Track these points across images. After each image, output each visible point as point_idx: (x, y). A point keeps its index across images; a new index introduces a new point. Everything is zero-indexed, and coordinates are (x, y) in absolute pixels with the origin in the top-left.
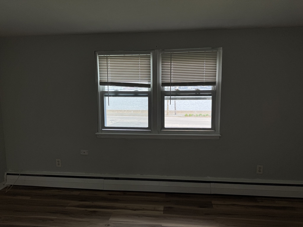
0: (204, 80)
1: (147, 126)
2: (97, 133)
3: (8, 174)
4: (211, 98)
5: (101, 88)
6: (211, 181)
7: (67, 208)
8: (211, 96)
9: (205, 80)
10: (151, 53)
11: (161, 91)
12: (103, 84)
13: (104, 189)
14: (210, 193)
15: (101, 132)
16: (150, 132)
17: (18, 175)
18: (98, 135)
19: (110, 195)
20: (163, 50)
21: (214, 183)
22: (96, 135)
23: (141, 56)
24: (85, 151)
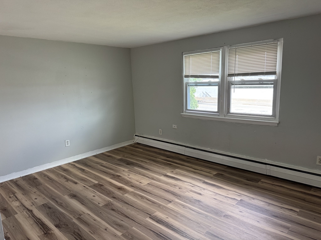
0: (264, 70)
1: (216, 110)
2: (182, 114)
3: (136, 135)
4: (273, 87)
5: (185, 80)
6: (267, 163)
7: (157, 159)
8: (273, 85)
9: (266, 70)
10: (221, 49)
11: (228, 81)
12: (187, 76)
13: (185, 154)
14: (266, 174)
15: (185, 113)
16: (219, 115)
17: (139, 136)
18: (183, 115)
19: (187, 158)
20: (231, 46)
21: (269, 166)
22: (181, 115)
23: (212, 53)
24: (175, 126)
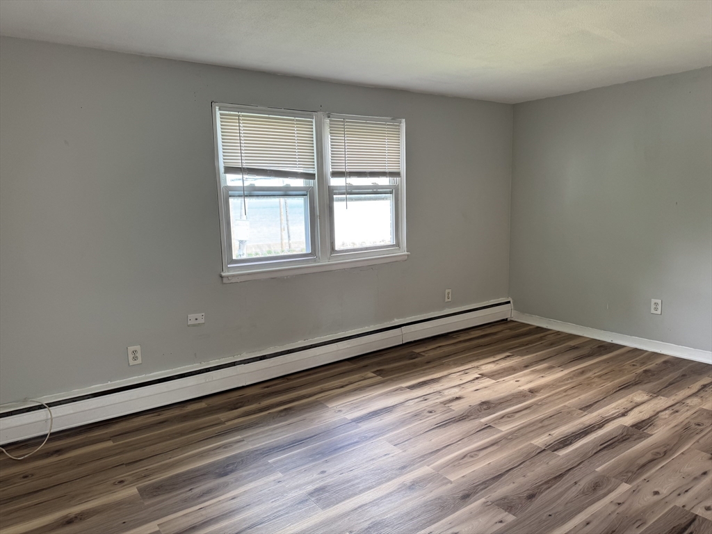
1: (308, 251)
8: (392, 195)
10: (315, 117)
11: (329, 187)
12: (232, 170)
14: (401, 343)
15: (228, 271)
16: (315, 261)
22: (224, 277)
23: (297, 120)
24: (199, 316)
